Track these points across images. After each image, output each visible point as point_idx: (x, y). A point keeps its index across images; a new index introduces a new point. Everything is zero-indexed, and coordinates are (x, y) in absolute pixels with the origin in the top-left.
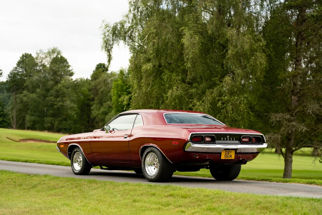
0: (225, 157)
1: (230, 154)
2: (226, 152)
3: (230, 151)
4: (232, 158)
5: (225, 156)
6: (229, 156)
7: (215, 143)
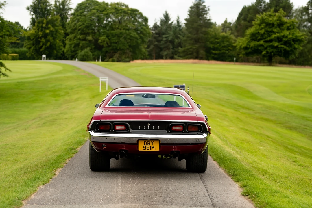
0: (145, 149)
1: (151, 145)
2: (145, 143)
3: (150, 141)
4: (155, 150)
5: (145, 147)
6: (150, 147)
7: (129, 133)
